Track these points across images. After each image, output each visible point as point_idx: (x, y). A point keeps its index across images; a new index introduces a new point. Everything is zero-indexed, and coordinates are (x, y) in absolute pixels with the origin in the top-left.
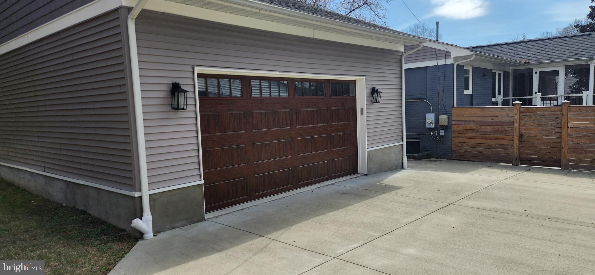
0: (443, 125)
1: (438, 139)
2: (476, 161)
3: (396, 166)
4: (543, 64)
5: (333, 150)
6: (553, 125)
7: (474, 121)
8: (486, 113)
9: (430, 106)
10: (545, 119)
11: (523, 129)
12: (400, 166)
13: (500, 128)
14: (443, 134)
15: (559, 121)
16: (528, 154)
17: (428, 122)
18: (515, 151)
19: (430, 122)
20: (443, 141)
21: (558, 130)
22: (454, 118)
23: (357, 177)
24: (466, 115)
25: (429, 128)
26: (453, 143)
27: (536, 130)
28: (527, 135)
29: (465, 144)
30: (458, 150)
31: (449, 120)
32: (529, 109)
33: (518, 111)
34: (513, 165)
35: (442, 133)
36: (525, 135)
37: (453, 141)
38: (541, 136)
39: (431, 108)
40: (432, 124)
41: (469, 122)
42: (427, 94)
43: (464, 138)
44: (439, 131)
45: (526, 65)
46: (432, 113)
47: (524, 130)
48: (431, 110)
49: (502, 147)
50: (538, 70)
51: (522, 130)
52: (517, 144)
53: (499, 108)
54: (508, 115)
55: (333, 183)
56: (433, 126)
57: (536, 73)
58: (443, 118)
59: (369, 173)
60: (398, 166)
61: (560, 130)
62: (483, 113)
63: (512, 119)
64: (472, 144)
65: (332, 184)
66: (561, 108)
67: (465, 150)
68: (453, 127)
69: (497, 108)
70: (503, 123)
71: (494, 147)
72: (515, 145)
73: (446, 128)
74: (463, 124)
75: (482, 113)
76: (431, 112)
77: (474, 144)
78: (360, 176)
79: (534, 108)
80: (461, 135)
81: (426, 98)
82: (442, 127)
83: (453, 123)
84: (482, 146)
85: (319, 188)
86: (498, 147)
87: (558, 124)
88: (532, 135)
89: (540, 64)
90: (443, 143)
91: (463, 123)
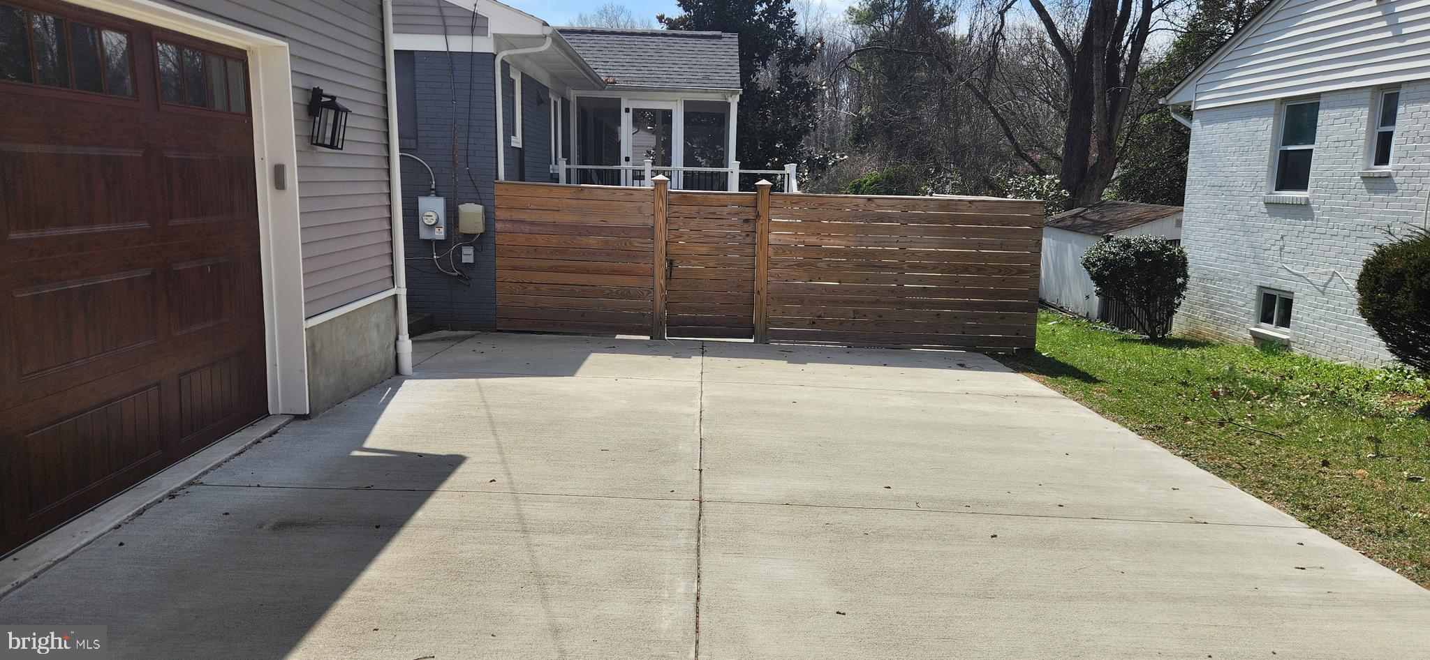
0: (473, 231)
1: (457, 273)
2: (564, 334)
3: (382, 368)
4: (644, 90)
5: (178, 334)
6: (739, 237)
7: (555, 224)
8: (586, 202)
9: (430, 173)
10: (721, 222)
11: (675, 247)
12: (391, 369)
13: (621, 244)
14: (471, 260)
15: (750, 229)
16: (684, 310)
17: (425, 221)
18: (658, 305)
19: (433, 223)
20: (470, 279)
21: (749, 250)
22: (500, 214)
23: (275, 432)
24: (535, 207)
25: (430, 241)
26: (499, 284)
27: (703, 249)
28: (682, 262)
29: (531, 288)
30: (511, 304)
31: (489, 217)
32: (687, 197)
33: (664, 201)
34: (651, 338)
35: (468, 255)
36: (679, 262)
37: (501, 280)
38: (711, 265)
39: (431, 180)
40: (437, 229)
41: (542, 225)
42: (416, 138)
43: (530, 269)
44: (459, 250)
45: (609, 90)
46: (437, 195)
47: (677, 249)
48: (433, 187)
49: (624, 293)
50: (633, 105)
51: (672, 249)
52: (661, 285)
53: (618, 193)
54: (640, 210)
55: (196, 478)
56: (440, 234)
57: (627, 110)
58: (471, 214)
59: (313, 410)
60: (384, 372)
61: (752, 250)
62: (580, 202)
63: (650, 222)
64: (550, 287)
65: (191, 483)
66: (755, 196)
67: (532, 305)
68: (499, 239)
69: (614, 191)
70: (627, 231)
71: (608, 294)
72: (658, 290)
73: (479, 241)
74: (527, 231)
75: (575, 201)
76: (433, 192)
77: (556, 287)
78: (284, 426)
79: (698, 196)
80: (518, 263)
81: (415, 148)
82: (469, 239)
83: (499, 226)
84: (578, 291)
85: (140, 513)
86: (617, 293)
87: (748, 235)
88: (693, 262)
89: (637, 90)
90: (469, 286)
91: (527, 228)
